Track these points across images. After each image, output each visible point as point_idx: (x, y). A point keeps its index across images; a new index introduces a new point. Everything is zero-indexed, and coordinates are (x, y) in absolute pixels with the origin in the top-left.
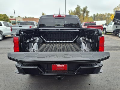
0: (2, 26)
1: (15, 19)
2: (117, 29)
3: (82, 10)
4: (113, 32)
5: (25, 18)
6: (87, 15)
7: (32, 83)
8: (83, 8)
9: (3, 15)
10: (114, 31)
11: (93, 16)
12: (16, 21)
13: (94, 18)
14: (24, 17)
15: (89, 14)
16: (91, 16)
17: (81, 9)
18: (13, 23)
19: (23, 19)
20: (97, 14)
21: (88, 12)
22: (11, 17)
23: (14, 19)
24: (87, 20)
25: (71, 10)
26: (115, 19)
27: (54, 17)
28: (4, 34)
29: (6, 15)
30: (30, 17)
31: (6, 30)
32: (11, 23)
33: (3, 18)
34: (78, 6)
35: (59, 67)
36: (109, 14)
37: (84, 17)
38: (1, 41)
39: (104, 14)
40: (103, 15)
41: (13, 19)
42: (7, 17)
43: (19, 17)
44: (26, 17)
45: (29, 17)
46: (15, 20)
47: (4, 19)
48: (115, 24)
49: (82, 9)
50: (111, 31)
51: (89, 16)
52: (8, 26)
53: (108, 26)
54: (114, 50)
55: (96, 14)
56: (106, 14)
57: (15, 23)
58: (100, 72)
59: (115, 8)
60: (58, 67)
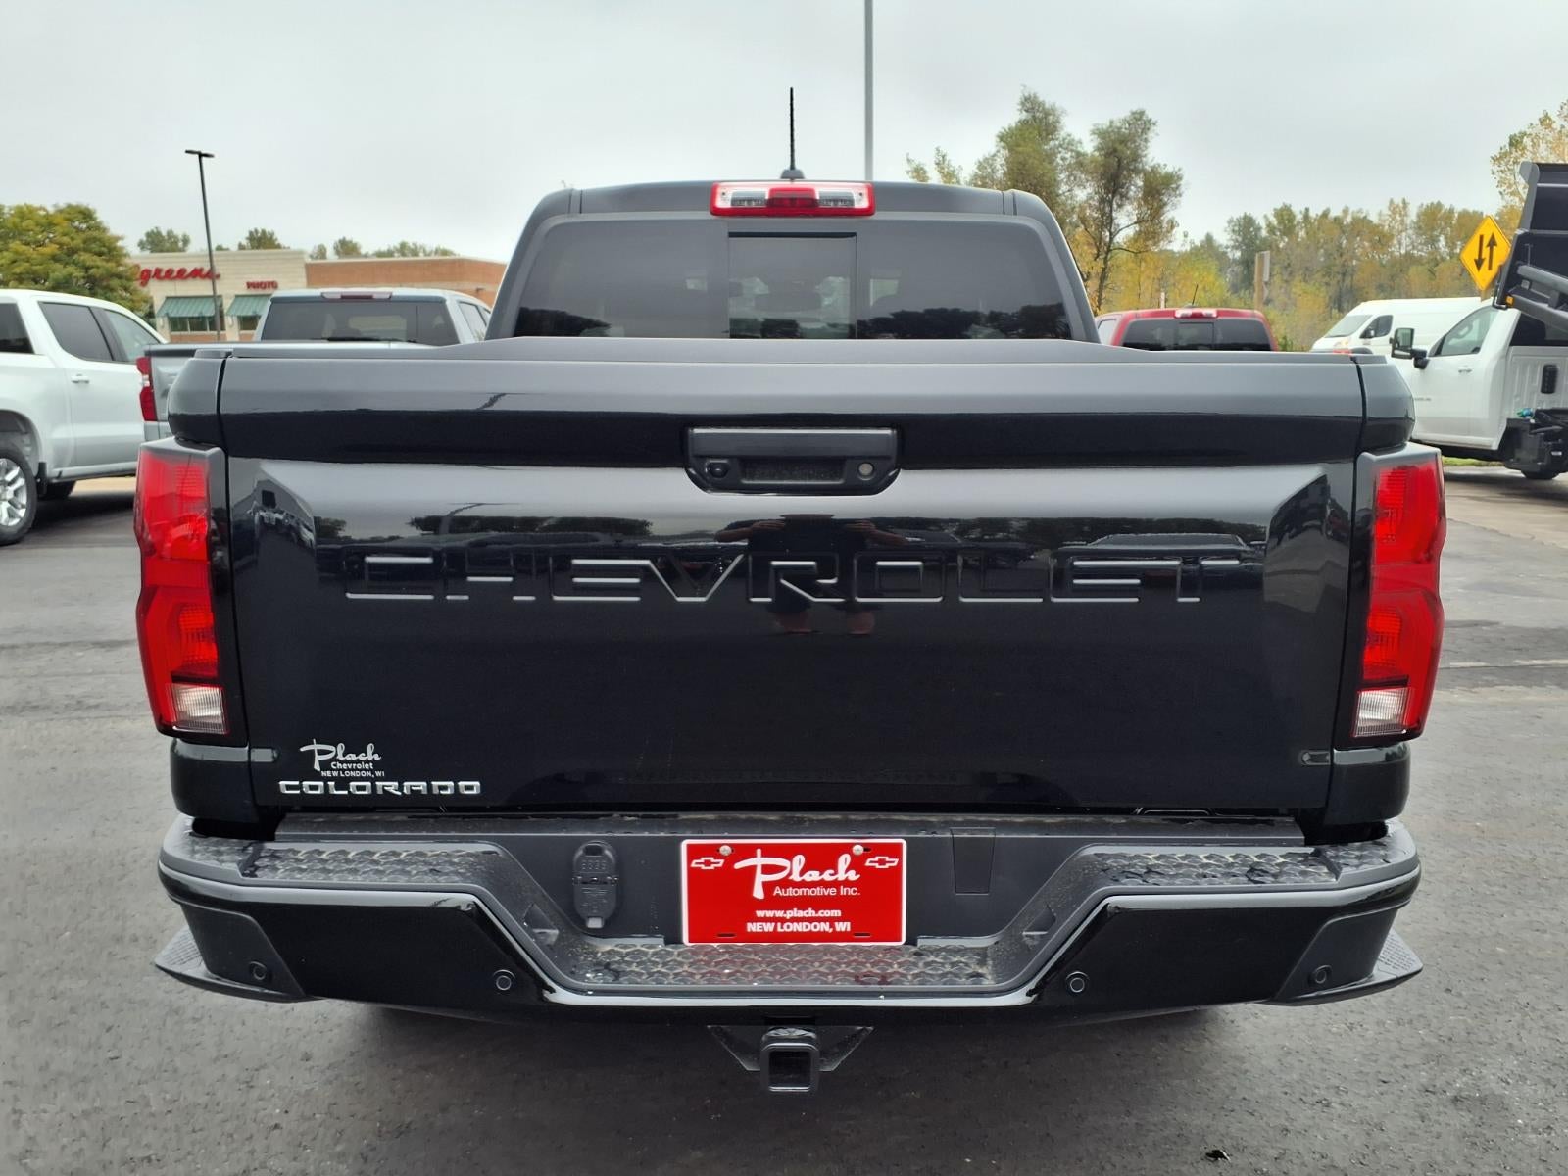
0: (24, 346)
1: (211, 276)
2: (1547, 402)
3: (1080, 161)
4: (1494, 443)
5: (332, 257)
6: (1152, 226)
7: (402, 1131)
8: (1101, 134)
9: (48, 223)
10: (1513, 435)
11: (1224, 238)
12: (215, 298)
13: (1247, 263)
14: (322, 252)
15: (1169, 214)
16: (1198, 238)
17: (1069, 145)
18: (177, 324)
19: (317, 271)
20: (1284, 215)
21: (1159, 189)
22: (155, 242)
23: (197, 273)
24: (1147, 286)
25: (941, 163)
26: (1527, 270)
27: (718, 212)
28: (46, 455)
29: (87, 215)
30: (403, 248)
31: (79, 403)
32: (160, 321)
33: (55, 258)
34: (1030, 103)
35: (787, 903)
36: (1433, 219)
37: (1104, 249)
38: (6, 552)
39: (1375, 210)
40: (1361, 225)
41: (182, 275)
42: (109, 250)
43: (261, 241)
44: (346, 247)
45: (395, 243)
46: (201, 288)
47: (59, 271)
48: (1527, 334)
49: (1089, 146)
50: (1468, 427)
51: (1177, 244)
52: (113, 353)
53: (1435, 363)
54: (1529, 677)
55: (1263, 214)
56: (1398, 209)
57: (211, 323)
58: (1381, 972)
59: (1515, 142)
60: (771, 902)
